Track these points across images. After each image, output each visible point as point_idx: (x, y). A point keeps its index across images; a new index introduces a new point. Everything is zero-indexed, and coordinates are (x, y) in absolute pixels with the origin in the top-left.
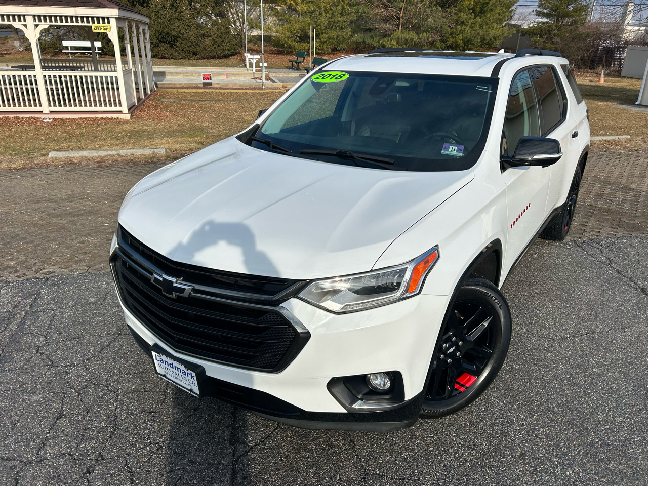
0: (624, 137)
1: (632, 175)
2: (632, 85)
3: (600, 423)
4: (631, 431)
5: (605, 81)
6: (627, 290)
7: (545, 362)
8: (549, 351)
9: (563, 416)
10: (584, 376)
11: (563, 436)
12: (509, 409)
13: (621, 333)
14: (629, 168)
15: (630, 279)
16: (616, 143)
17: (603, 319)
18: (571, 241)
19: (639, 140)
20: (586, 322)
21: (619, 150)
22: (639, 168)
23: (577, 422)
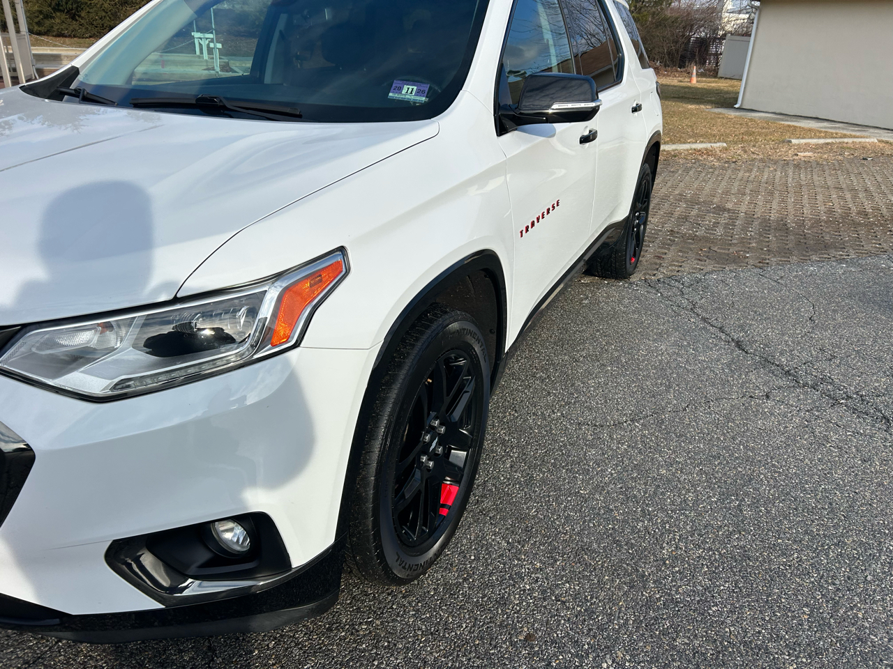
0: (718, 144)
1: (727, 192)
2: (732, 86)
3: (665, 563)
4: (714, 572)
5: (697, 82)
6: (716, 345)
7: (584, 464)
8: (592, 446)
9: (606, 557)
10: (646, 484)
11: (603, 594)
12: (516, 552)
13: (705, 410)
14: (724, 183)
15: (720, 328)
16: (708, 152)
17: (678, 390)
18: (640, 280)
19: (737, 150)
20: (654, 396)
21: (712, 161)
22: (736, 184)
23: (628, 565)
